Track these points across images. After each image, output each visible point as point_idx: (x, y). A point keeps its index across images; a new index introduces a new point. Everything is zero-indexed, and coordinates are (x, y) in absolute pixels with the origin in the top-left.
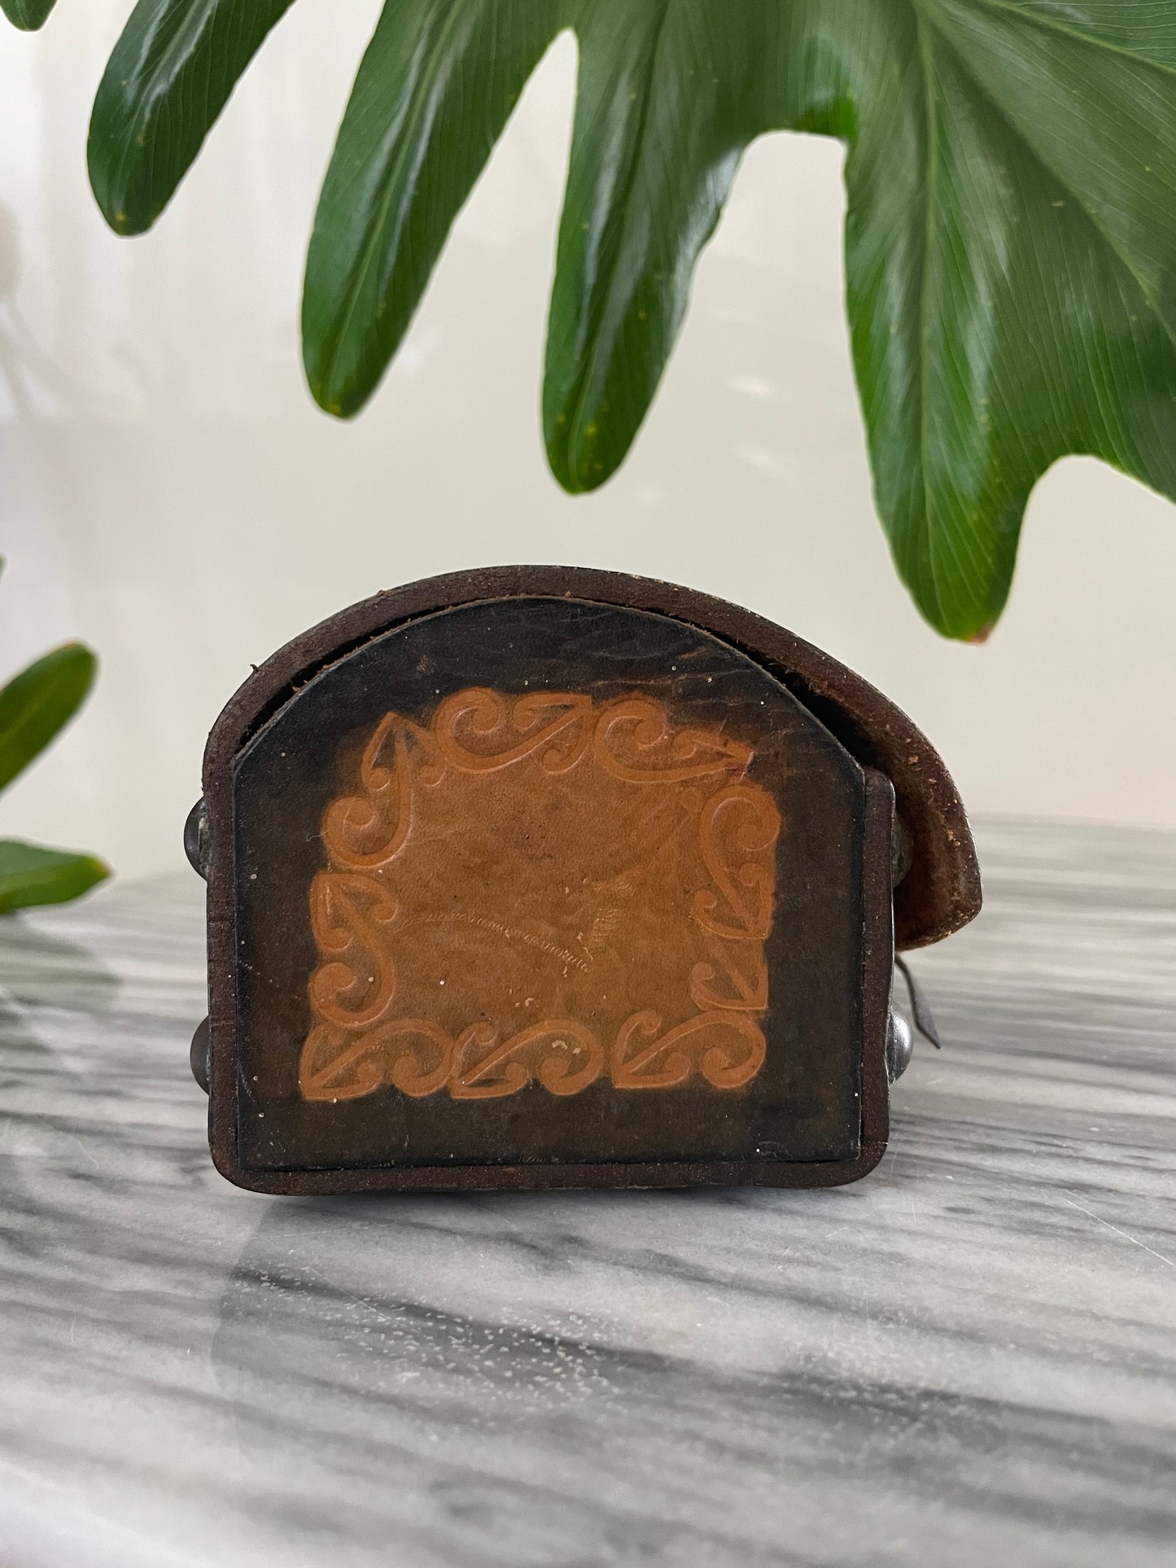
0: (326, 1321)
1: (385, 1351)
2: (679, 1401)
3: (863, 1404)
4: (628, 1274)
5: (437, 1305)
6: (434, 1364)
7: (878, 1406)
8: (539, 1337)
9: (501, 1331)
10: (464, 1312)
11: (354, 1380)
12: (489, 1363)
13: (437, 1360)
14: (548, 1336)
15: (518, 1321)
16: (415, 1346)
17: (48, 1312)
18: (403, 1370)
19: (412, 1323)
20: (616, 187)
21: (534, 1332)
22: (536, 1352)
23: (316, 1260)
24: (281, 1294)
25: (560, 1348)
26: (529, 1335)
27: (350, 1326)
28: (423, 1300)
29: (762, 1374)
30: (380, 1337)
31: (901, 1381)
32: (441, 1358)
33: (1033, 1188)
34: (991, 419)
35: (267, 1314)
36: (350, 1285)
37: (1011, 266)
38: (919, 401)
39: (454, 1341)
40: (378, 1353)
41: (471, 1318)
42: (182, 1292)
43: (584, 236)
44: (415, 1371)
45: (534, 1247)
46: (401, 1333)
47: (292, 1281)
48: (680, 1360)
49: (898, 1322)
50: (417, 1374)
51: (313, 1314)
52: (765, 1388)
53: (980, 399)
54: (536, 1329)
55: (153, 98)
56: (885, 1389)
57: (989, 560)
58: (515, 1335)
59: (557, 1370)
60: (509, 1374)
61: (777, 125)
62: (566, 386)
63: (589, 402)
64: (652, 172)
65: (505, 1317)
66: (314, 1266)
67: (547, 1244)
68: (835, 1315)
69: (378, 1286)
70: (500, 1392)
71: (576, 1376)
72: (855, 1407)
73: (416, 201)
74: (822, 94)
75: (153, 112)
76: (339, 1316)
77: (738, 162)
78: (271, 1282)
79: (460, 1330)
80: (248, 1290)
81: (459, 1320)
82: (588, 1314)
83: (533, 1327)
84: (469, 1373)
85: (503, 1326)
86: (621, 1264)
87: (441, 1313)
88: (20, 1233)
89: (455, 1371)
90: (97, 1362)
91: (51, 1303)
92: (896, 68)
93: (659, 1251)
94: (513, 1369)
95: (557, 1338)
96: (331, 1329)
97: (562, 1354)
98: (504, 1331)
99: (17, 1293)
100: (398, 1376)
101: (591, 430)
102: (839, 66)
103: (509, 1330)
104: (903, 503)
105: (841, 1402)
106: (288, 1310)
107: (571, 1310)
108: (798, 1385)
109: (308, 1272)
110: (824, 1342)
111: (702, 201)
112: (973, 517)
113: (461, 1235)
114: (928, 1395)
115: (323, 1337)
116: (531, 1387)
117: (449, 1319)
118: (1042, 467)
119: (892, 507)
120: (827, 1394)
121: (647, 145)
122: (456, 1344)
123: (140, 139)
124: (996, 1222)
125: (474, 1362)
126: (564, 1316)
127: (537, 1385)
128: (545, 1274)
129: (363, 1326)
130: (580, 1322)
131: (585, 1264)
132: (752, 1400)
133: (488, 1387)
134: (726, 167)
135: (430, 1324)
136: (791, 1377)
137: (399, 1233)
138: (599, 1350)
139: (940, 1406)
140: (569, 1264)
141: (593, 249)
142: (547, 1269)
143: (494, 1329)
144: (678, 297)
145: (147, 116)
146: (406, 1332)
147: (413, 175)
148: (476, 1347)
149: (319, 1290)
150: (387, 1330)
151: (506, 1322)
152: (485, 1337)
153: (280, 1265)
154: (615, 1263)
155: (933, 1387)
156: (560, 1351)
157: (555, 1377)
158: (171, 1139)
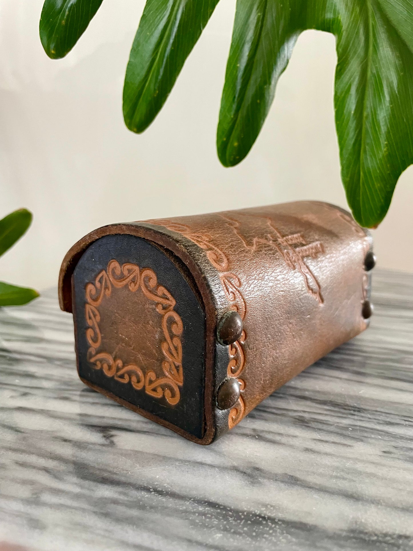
0: (181, 510)
1: (207, 524)
2: (318, 544)
3: (380, 542)
4: (282, 485)
5: (218, 502)
6: (225, 530)
7: (385, 542)
8: (260, 516)
9: (245, 513)
10: (230, 505)
11: (199, 538)
12: (245, 529)
13: (227, 528)
14: (263, 515)
15: (250, 508)
16: (216, 521)
17: (76, 508)
18: (216, 533)
19: (212, 510)
20: (250, 50)
21: (257, 514)
22: (260, 523)
23: (168, 481)
24: (160, 498)
25: (269, 521)
26: (255, 515)
27: (190, 512)
28: (213, 499)
29: (342, 530)
30: (203, 517)
31: (390, 531)
32: (228, 527)
33: (409, 441)
34: (388, 149)
35: (157, 507)
36: (183, 493)
37: (399, 92)
38: (361, 140)
39: (230, 519)
40: (204, 526)
41: (232, 507)
42: (122, 497)
43: (236, 69)
44: (220, 534)
45: (245, 473)
46: (210, 516)
47: (162, 491)
48: (312, 525)
49: (381, 505)
50: (221, 535)
51: (175, 507)
52: (345, 537)
53: (383, 142)
54: (258, 512)
55: (69, 5)
56: (386, 535)
57: (382, 201)
58: (251, 515)
59: (271, 531)
60: (254, 534)
61: (311, 28)
62: (226, 126)
63: (235, 134)
65: (245, 507)
66: (168, 484)
67: (249, 471)
68: (359, 502)
69: (194, 493)
70: (254, 543)
71: (278, 534)
72: (378, 544)
73: (172, 51)
74: (329, 16)
75: (69, 11)
76: (185, 508)
77: (296, 41)
78: (155, 491)
79: (230, 513)
80: (147, 496)
81: (229, 509)
82: (274, 505)
83: (256, 511)
84: (240, 534)
85: (245, 511)
86: (278, 480)
87: (221, 505)
88: (52, 469)
89: (235, 533)
90: (102, 533)
91: (75, 504)
92: (358, 9)
93: (290, 474)
94: (255, 531)
95: (266, 516)
96: (184, 514)
97: (270, 524)
98: (247, 513)
99: (60, 499)
100: (215, 536)
101: (236, 144)
102: (335, 6)
103: (249, 513)
104: (352, 178)
105: (373, 541)
106: (165, 505)
107: (267, 503)
108: (356, 535)
109: (167, 486)
110: (359, 514)
111: (283, 56)
112: (377, 185)
113: (217, 467)
114: (400, 537)
115: (182, 518)
116: (264, 540)
117: (225, 508)
118: (404, 168)
119: (348, 179)
120: (367, 539)
121: (263, 34)
122: (231, 520)
123: (63, 22)
124: (401, 457)
125: (240, 528)
126: (265, 506)
127: (265, 538)
128: (253, 486)
129: (194, 513)
130: (272, 508)
131: (265, 480)
132: (342, 542)
133: (248, 540)
134: (291, 42)
135: (219, 511)
136: (353, 531)
137: (194, 467)
138: (284, 522)
139: (406, 541)
140: (260, 481)
141: (240, 74)
142: (253, 483)
143: (243, 512)
144: (271, 94)
145: (67, 13)
146: (212, 515)
147: (171, 41)
148: (239, 521)
149: (173, 495)
150: (204, 514)
151: (246, 509)
152: (240, 516)
153: (156, 483)
154: (276, 480)
155: (401, 534)
156: (269, 522)
157: (271, 535)
158: (95, 421)
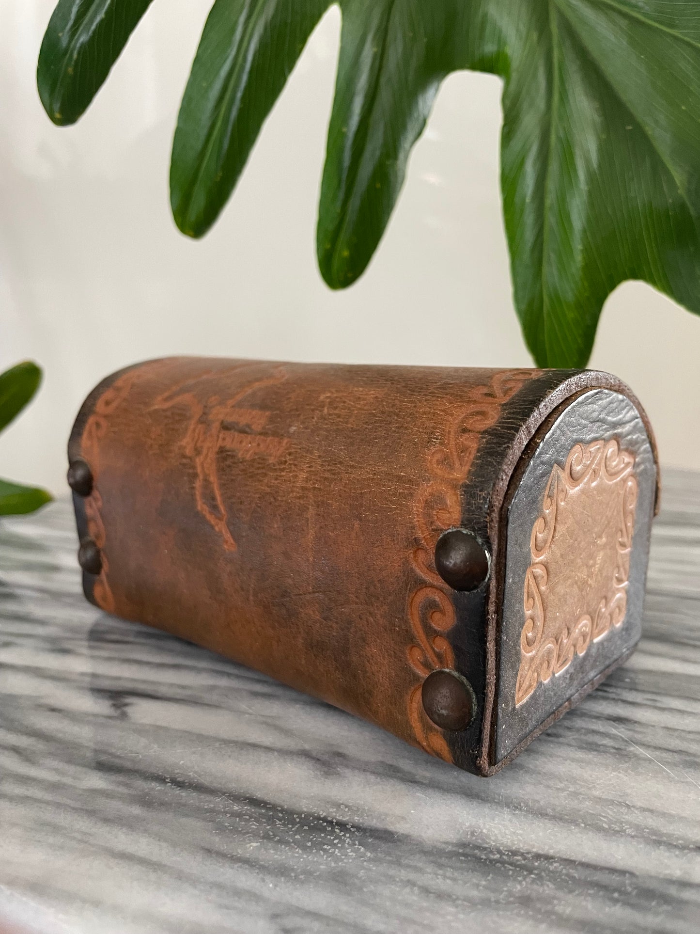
0: (206, 809)
1: (240, 829)
2: (404, 861)
3: (503, 863)
4: (372, 778)
5: (266, 798)
6: (266, 837)
7: (511, 864)
8: (325, 820)
9: (303, 816)
10: (282, 804)
11: (224, 848)
12: (297, 837)
13: (269, 835)
14: (329, 819)
15: (312, 809)
16: (256, 825)
17: (47, 803)
18: (251, 842)
19: (253, 810)
20: (363, 107)
21: (322, 816)
22: (323, 830)
23: (196, 768)
24: (177, 791)
25: (337, 827)
26: (319, 818)
27: (219, 812)
28: (259, 795)
29: (447, 843)
30: (236, 820)
31: (523, 847)
32: (271, 833)
33: (593, 720)
34: (584, 258)
35: (171, 804)
36: (216, 785)
37: (600, 166)
38: (542, 244)
39: (278, 822)
40: (235, 830)
41: (286, 807)
42: (122, 789)
43: (343, 135)
44: (257, 843)
45: (318, 760)
46: (247, 817)
47: (183, 783)
48: (403, 834)
49: (520, 810)
50: (258, 844)
51: (197, 804)
52: (449, 852)
53: (578, 246)
54: (323, 814)
55: (78, 45)
56: (515, 853)
57: (579, 340)
58: (311, 818)
59: (336, 841)
60: (309, 844)
61: (462, 67)
62: (331, 227)
63: (344, 237)
64: (385, 97)
65: (305, 806)
66: (195, 772)
67: (326, 757)
68: (487, 805)
69: (232, 786)
70: (305, 856)
71: (346, 845)
72: (498, 865)
73: (241, 111)
74: (490, 48)
75: (79, 53)
76: (212, 806)
77: (437, 90)
78: (172, 783)
79: (280, 815)
80: (159, 788)
81: (280, 809)
82: (350, 805)
83: (321, 813)
84: (287, 843)
85: (304, 812)
86: (368, 771)
87: (270, 804)
88: (25, 749)
89: (280, 842)
90: (79, 837)
91: (48, 797)
92: (535, 36)
93: (388, 763)
94: (311, 840)
95: (334, 821)
96: (208, 814)
97: (337, 831)
98: (305, 815)
99: (28, 790)
100: (248, 845)
101: (346, 253)
102: (500, 32)
103: (309, 815)
104: (530, 304)
105: (491, 861)
106: (183, 801)
107: (341, 802)
108: (468, 850)
109: (192, 776)
110: (481, 822)
111: (416, 115)
112: (571, 315)
113: (277, 751)
114: (538, 856)
115: (204, 819)
116: (322, 853)
117: (274, 807)
118: (612, 286)
119: (523, 307)
120: (484, 857)
121: (383, 80)
122: (279, 824)
123: (70, 70)
124: (573, 743)
125: (289, 835)
126: (338, 805)
127: (325, 851)
128: (326, 778)
129: (226, 813)
130: (347, 810)
131: (347, 771)
132: (443, 860)
133: (297, 853)
134: (431, 92)
135: (263, 811)
136: (464, 845)
137: (242, 749)
138: (358, 828)
139: (545, 863)
140: (338, 771)
141: (349, 143)
142: (327, 774)
143: (299, 814)
144: (400, 174)
145: (75, 56)
146: (251, 817)
147: (239, 95)
148: (290, 826)
149: (199, 788)
150: (239, 815)
151: (305, 810)
152: (295, 819)
153: (176, 771)
154: (364, 771)
155: (541, 852)
156: (337, 829)
157: (334, 846)
158: (106, 684)
